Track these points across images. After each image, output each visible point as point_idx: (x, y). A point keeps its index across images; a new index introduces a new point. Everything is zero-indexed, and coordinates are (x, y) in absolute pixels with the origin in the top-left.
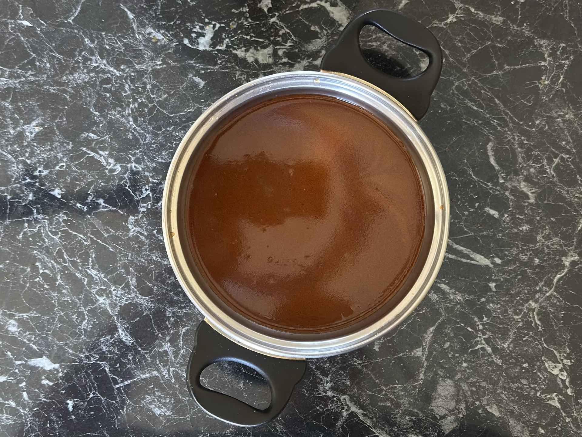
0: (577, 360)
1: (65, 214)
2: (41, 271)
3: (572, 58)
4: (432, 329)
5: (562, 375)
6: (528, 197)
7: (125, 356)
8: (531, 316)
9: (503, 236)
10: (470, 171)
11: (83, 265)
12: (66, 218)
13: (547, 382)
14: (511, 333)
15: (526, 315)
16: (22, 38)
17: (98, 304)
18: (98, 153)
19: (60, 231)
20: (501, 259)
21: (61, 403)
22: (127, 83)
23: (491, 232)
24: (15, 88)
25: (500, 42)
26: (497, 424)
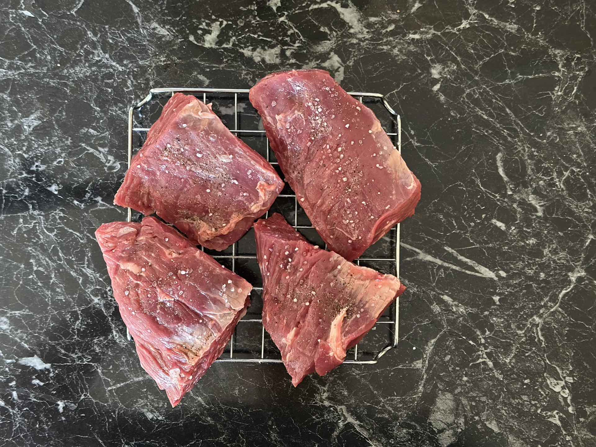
0: (579, 379)
1: (61, 210)
2: (35, 269)
3: (587, 69)
4: (433, 341)
5: (564, 392)
6: (536, 210)
7: (119, 358)
8: (535, 331)
9: (509, 248)
10: (478, 182)
11: (79, 264)
12: (62, 215)
13: (548, 398)
14: (514, 348)
15: (529, 330)
16: (23, 29)
17: (92, 304)
18: (97, 150)
19: (56, 228)
20: (506, 272)
21: (51, 404)
22: (130, 79)
23: (497, 245)
24: (14, 80)
25: (514, 51)
26: (496, 440)
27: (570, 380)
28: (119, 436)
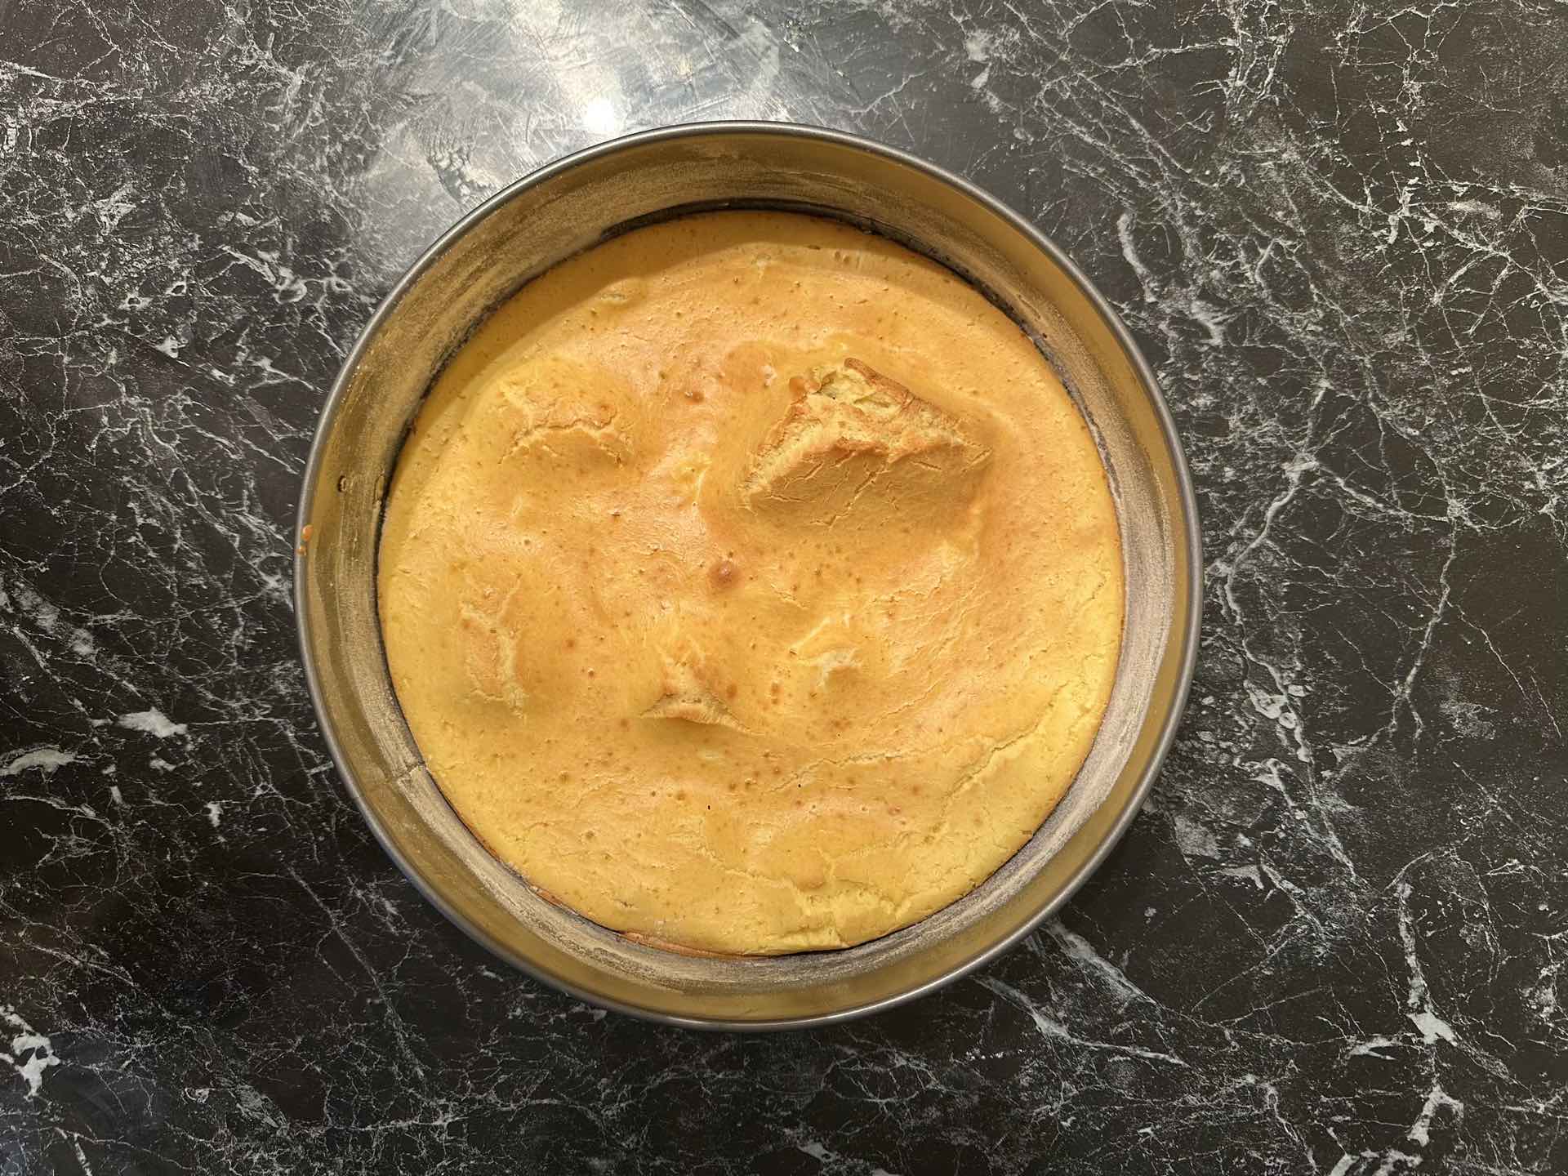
0: (1318, 686)
1: (185, 393)
2: (140, 521)
3: (1291, 29)
5: (1286, 718)
6: (1207, 334)
8: (1219, 593)
11: (233, 506)
12: (189, 402)
13: (1254, 734)
15: (1208, 592)
16: (89, 11)
17: (265, 590)
18: (256, 257)
19: (178, 432)
21: (193, 808)
22: (318, 100)
24: (76, 120)
26: (1149, 830)
27: (1298, 691)
28: (342, 871)
